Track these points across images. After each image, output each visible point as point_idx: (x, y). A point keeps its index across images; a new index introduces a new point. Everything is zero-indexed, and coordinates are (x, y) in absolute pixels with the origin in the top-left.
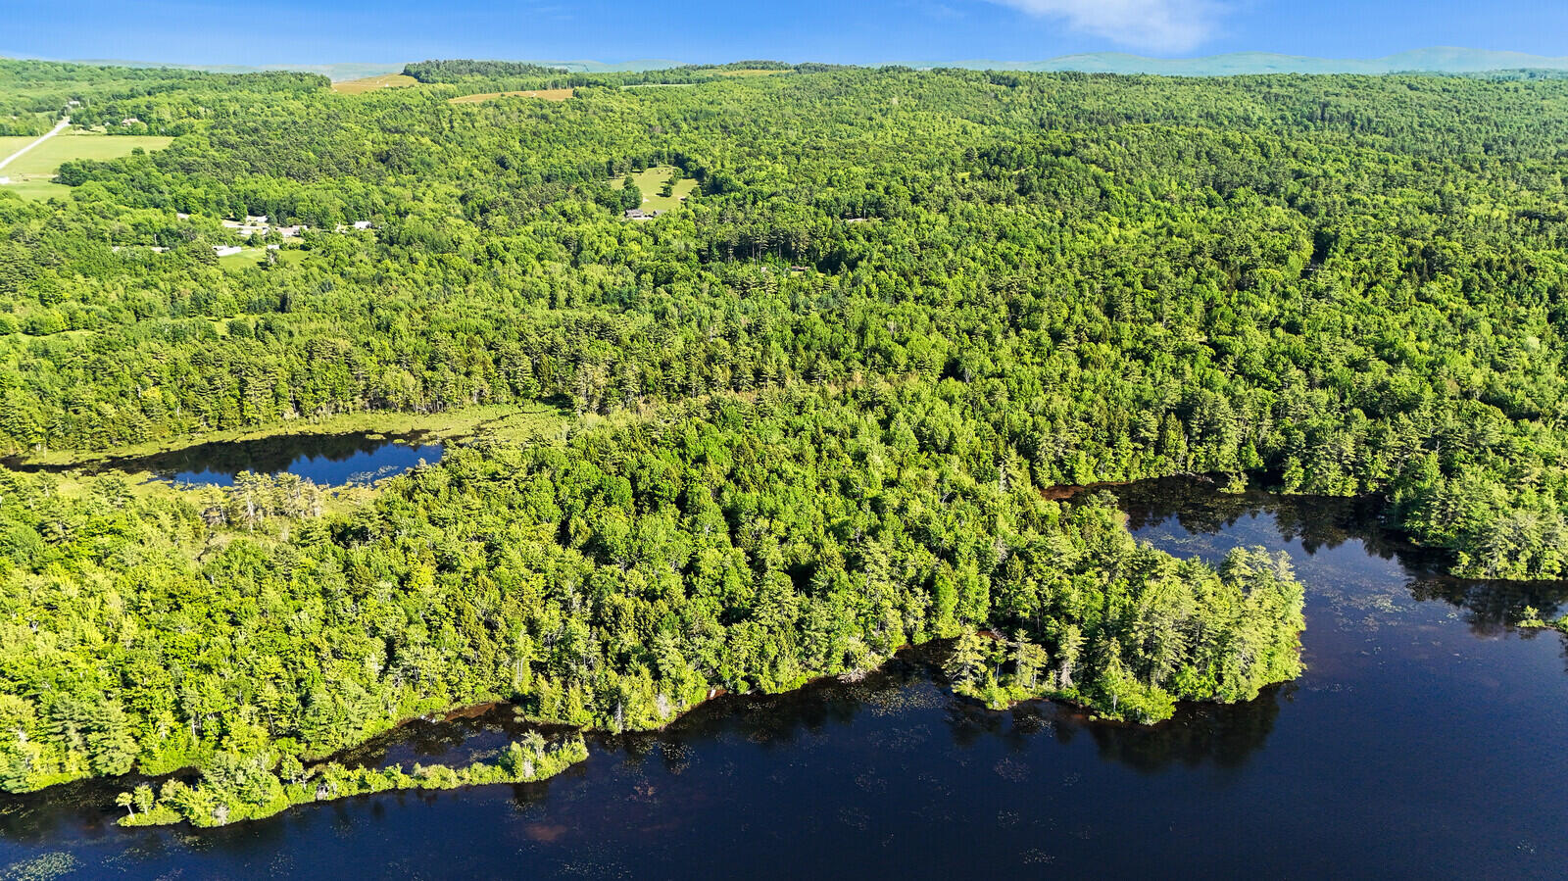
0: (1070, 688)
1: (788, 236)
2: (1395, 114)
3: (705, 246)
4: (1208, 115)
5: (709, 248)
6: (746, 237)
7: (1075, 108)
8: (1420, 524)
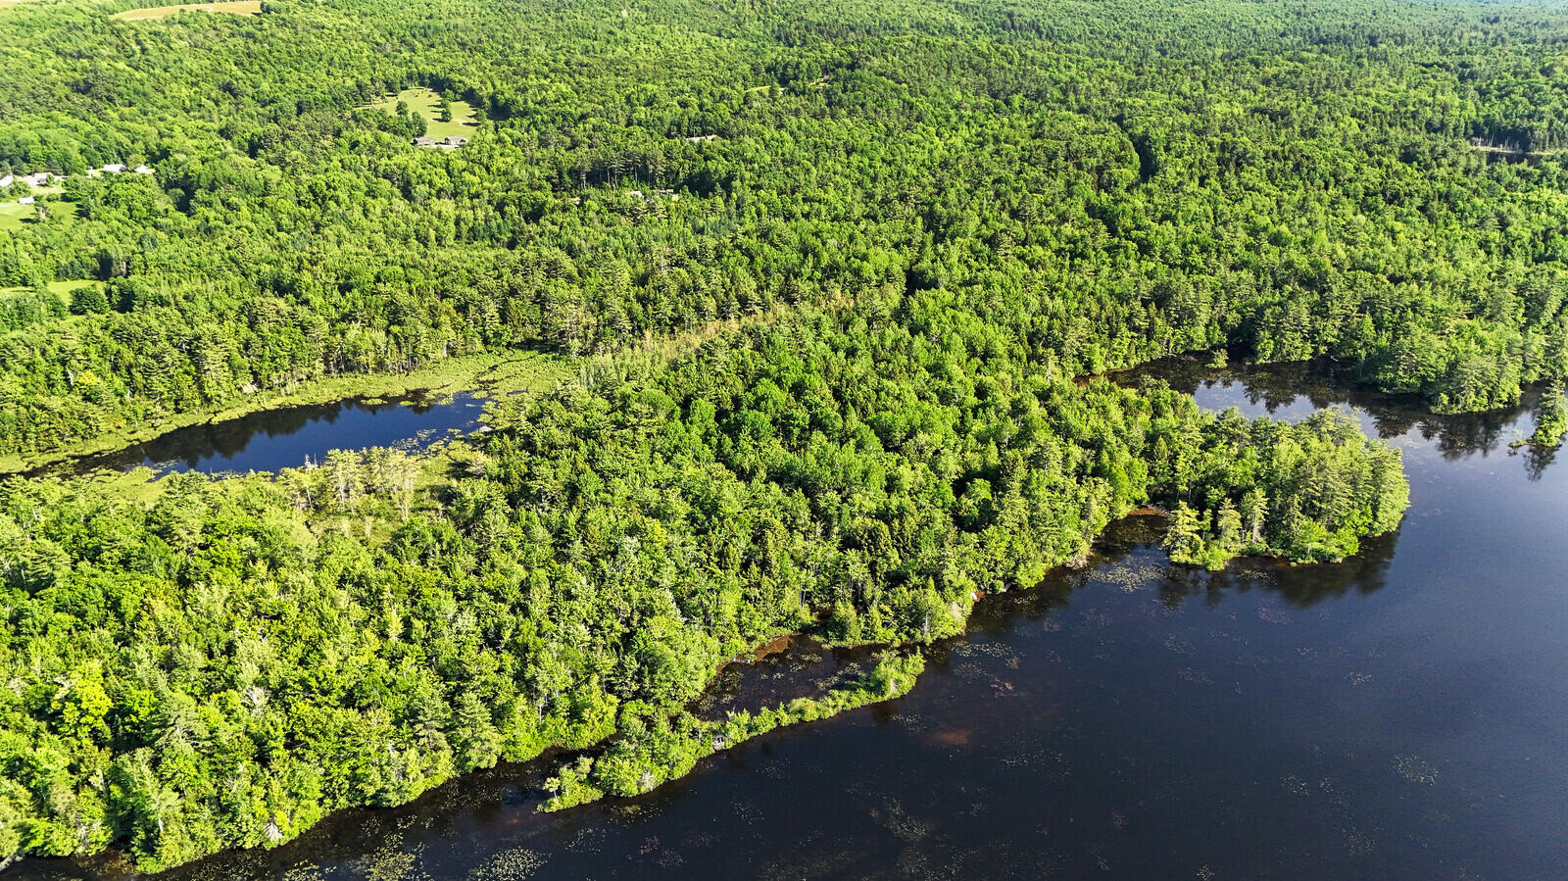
0: (1260, 544)
1: (644, 158)
2: (1067, 22)
3: (554, 173)
4: (919, 26)
5: (560, 174)
6: (599, 161)
7: (801, 19)
8: (1390, 375)
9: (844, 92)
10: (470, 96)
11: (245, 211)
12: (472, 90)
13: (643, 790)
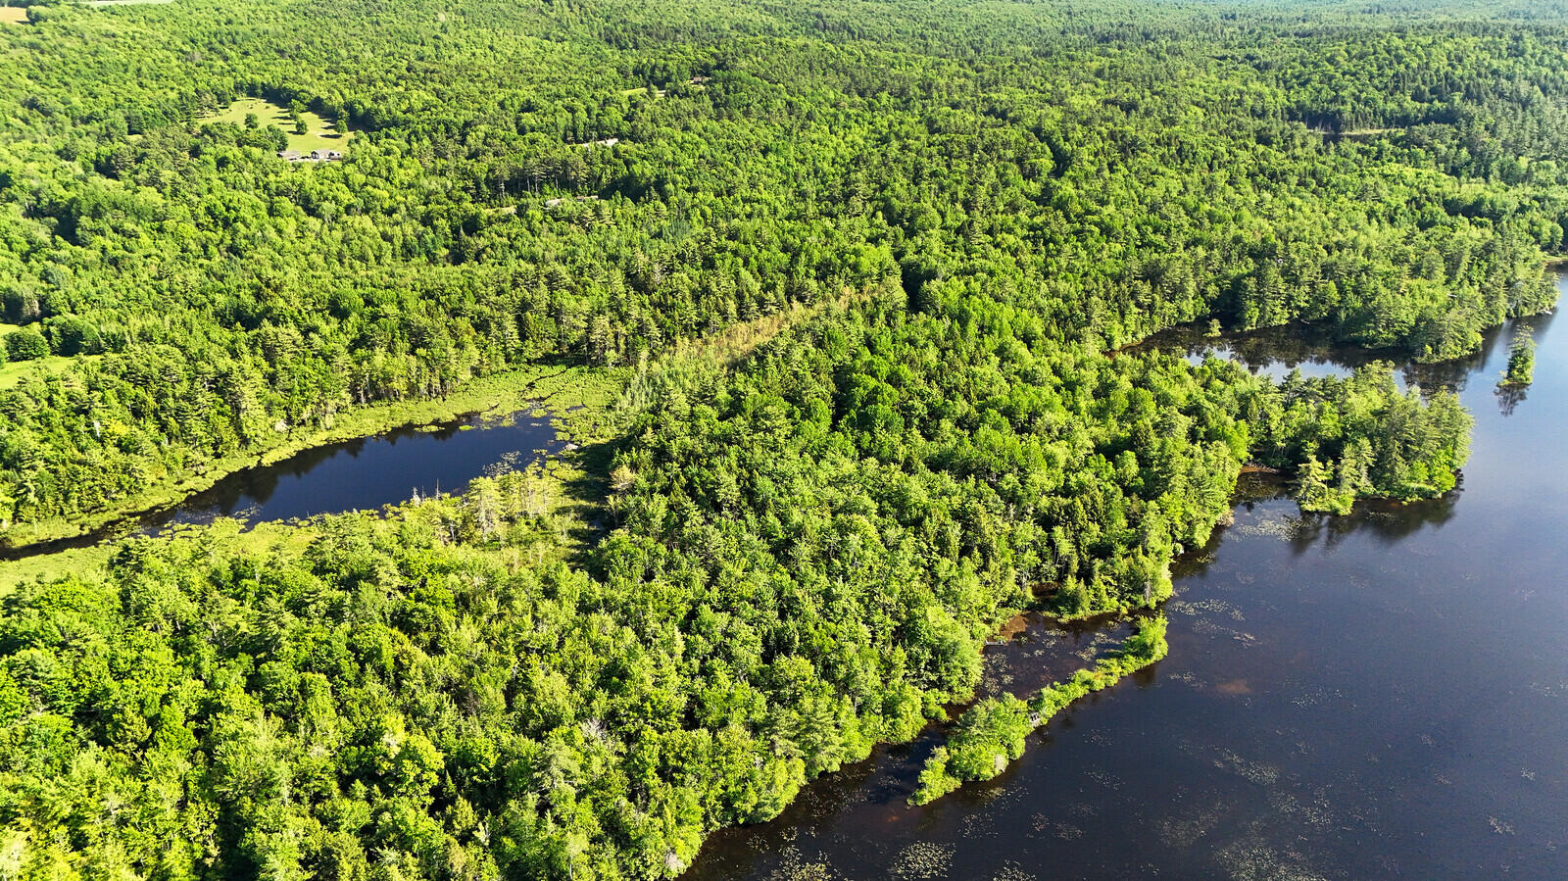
0: (1369, 488)
1: (565, 163)
3: (470, 184)
4: (738, 27)
5: (477, 185)
6: (517, 170)
7: (624, 22)
8: (1372, 332)
9: (727, 92)
10: (317, 106)
11: (145, 239)
12: (318, 100)
13: (997, 772)
